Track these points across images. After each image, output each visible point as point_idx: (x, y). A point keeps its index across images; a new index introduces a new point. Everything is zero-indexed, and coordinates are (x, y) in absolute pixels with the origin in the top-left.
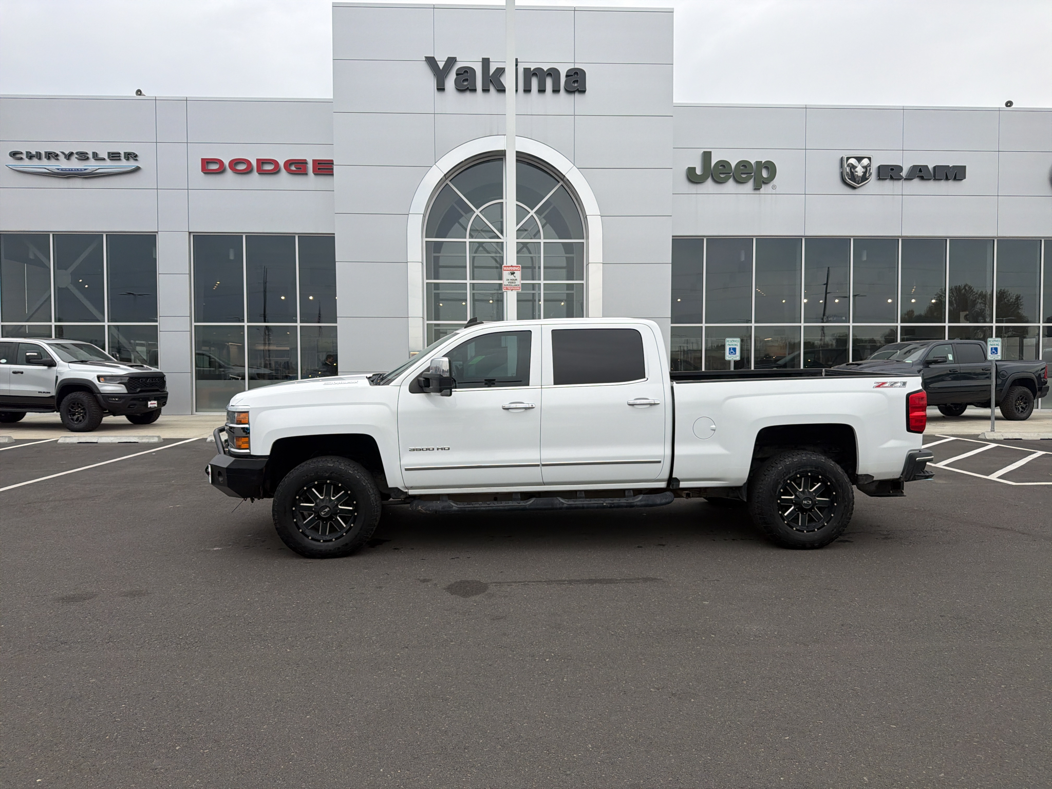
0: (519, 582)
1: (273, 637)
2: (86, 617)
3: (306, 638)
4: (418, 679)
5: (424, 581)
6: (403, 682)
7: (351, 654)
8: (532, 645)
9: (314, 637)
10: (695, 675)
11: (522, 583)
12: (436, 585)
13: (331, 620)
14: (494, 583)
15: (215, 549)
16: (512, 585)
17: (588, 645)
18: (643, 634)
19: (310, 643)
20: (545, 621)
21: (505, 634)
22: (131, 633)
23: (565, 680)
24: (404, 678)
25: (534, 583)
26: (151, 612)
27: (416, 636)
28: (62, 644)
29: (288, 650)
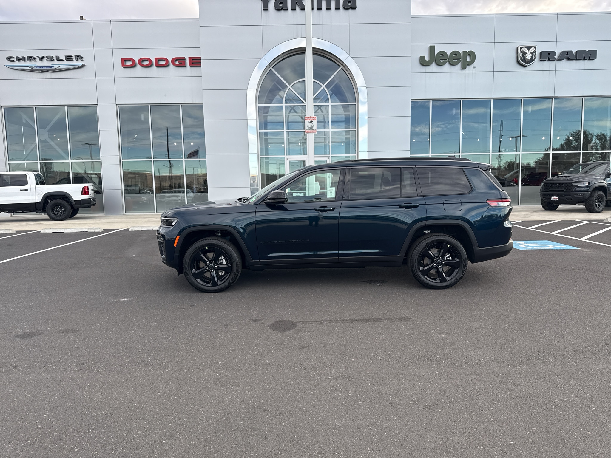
0: (318, 321)
1: (153, 362)
2: (34, 348)
3: (175, 363)
4: (248, 394)
5: (256, 321)
6: (238, 396)
7: (204, 375)
9: (180, 362)
10: (441, 391)
11: (320, 322)
12: (263, 323)
13: (193, 349)
14: (301, 322)
15: (124, 300)
16: (312, 323)
17: (364, 367)
18: (402, 359)
19: (178, 366)
20: (335, 350)
21: (308, 359)
22: (60, 360)
23: (349, 394)
24: (238, 394)
25: (327, 322)
26: (76, 344)
28: (14, 368)
29: (162, 372)
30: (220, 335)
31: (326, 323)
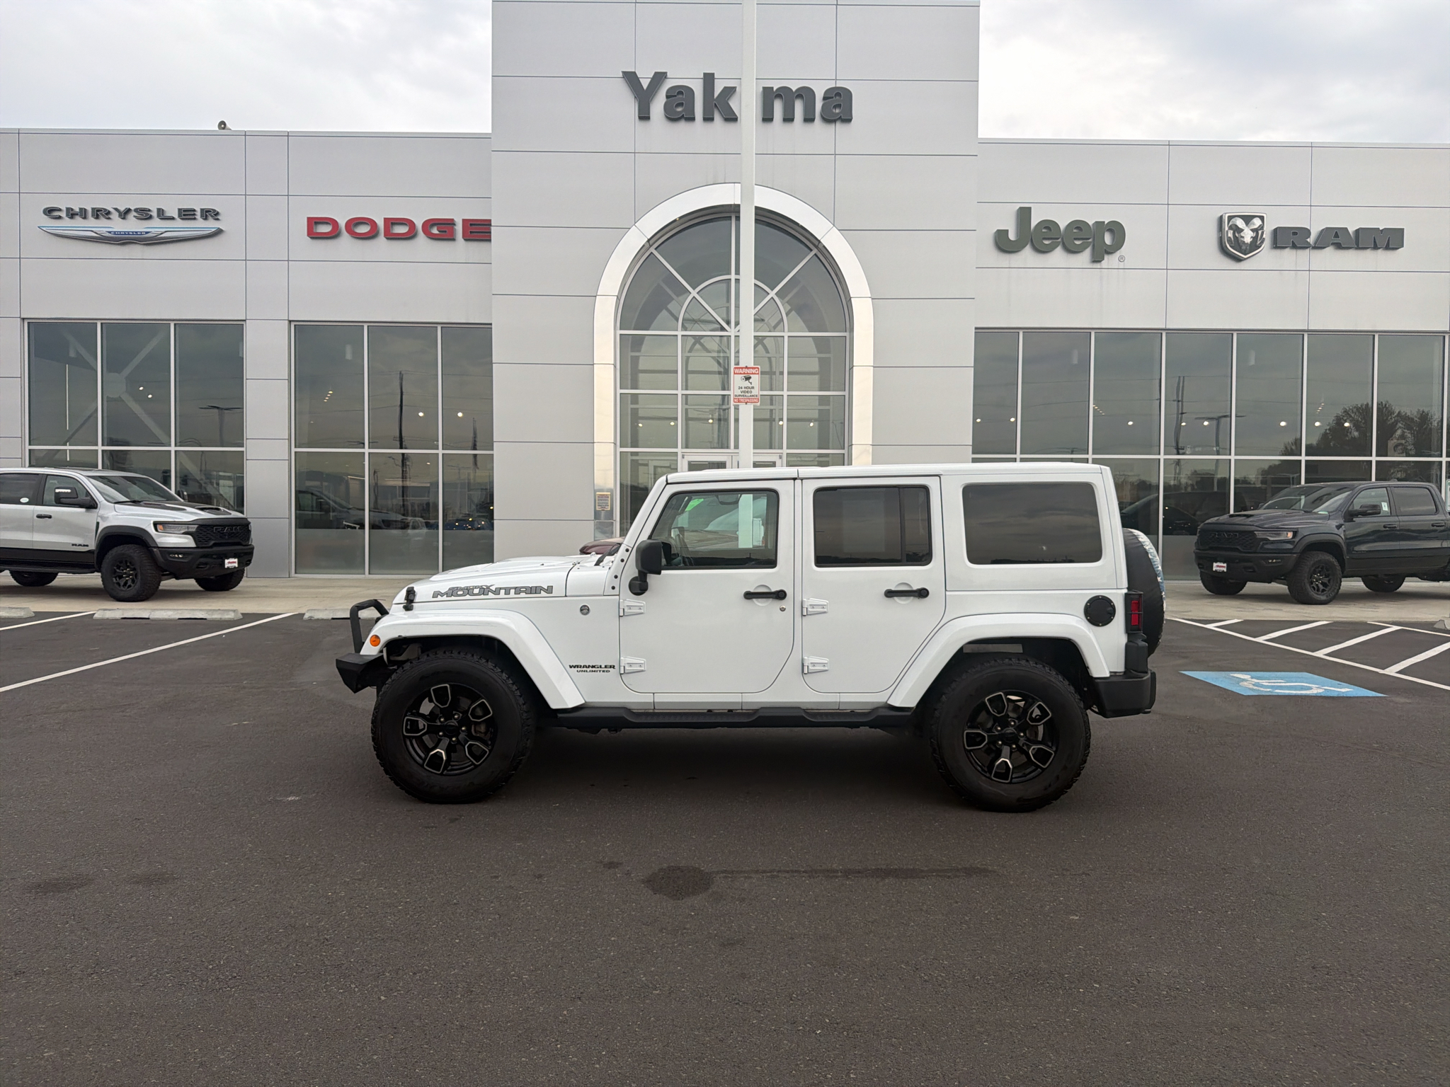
0: (764, 872)
1: (360, 969)
2: (67, 923)
3: (415, 974)
4: (598, 1066)
5: (611, 865)
6: (572, 1072)
7: (485, 1009)
8: (791, 1000)
9: (427, 971)
10: (1080, 1071)
11: (769, 874)
12: (628, 873)
13: (458, 937)
14: (722, 872)
15: (290, 799)
16: (751, 877)
17: (887, 1001)
18: (977, 980)
19: (421, 983)
20: (810, 951)
21: (743, 976)
22: (132, 957)
23: (852, 1076)
24: (573, 1064)
26: (170, 915)
27: (595, 975)
28: (16, 975)
29: (383, 998)
30: (524, 901)
31: (785, 877)
